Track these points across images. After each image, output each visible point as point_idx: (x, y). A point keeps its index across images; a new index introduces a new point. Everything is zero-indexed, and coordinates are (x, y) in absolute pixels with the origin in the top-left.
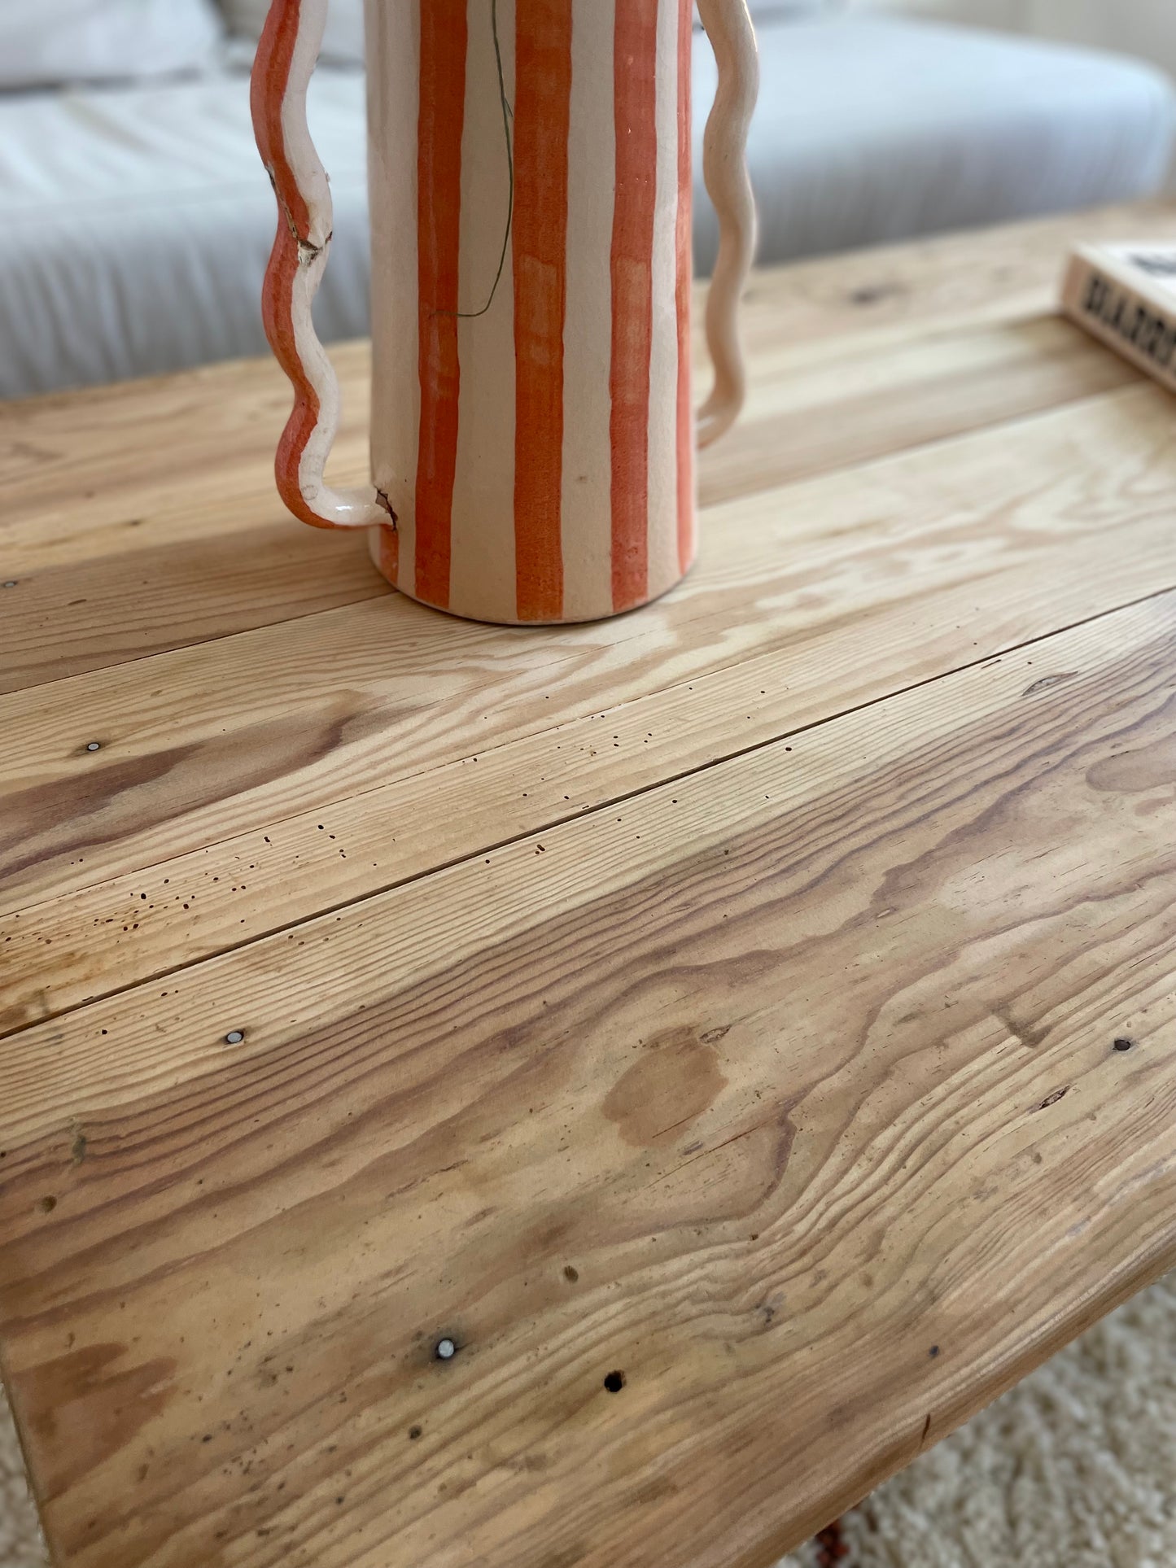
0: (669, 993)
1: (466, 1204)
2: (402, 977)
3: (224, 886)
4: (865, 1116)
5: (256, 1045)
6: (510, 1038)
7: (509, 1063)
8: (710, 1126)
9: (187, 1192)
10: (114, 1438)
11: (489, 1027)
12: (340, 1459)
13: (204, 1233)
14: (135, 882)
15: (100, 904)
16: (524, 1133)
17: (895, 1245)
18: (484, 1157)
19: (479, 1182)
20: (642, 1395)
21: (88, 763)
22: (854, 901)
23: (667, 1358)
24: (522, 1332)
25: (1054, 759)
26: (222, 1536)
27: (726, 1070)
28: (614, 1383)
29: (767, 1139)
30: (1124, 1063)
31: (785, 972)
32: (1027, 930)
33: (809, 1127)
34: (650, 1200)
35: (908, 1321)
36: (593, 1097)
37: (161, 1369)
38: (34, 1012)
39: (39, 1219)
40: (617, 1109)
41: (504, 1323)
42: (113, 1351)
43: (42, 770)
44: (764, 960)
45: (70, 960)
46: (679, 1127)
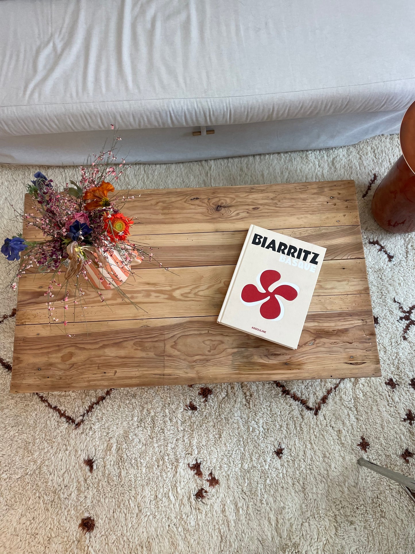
0: (74, 348)
1: (47, 359)
2: (54, 335)
3: (44, 315)
4: (79, 368)
5: (40, 336)
6: (58, 346)
7: (57, 348)
8: (68, 363)
9: (29, 348)
10: (18, 364)
11: (57, 344)
12: (30, 373)
13: (29, 352)
14: (38, 311)
15: (34, 312)
16: (54, 355)
17: (73, 379)
18: (50, 356)
19: (49, 358)
20: (49, 379)
21: (39, 290)
22: (97, 346)
23: (52, 378)
24: (45, 371)
25: (134, 338)
26: (21, 374)
27: (73, 358)
28: (48, 377)
29: (71, 366)
30: (104, 374)
31: (85, 351)
32: (109, 358)
33: (75, 366)
34: (59, 366)
35: (69, 384)
36: (61, 355)
37: (22, 361)
38: (24, 324)
39: (19, 345)
40: (62, 357)
41: (44, 369)
42: (20, 358)
43: (34, 289)
44: (84, 349)
45: (29, 319)
46: (66, 361)
